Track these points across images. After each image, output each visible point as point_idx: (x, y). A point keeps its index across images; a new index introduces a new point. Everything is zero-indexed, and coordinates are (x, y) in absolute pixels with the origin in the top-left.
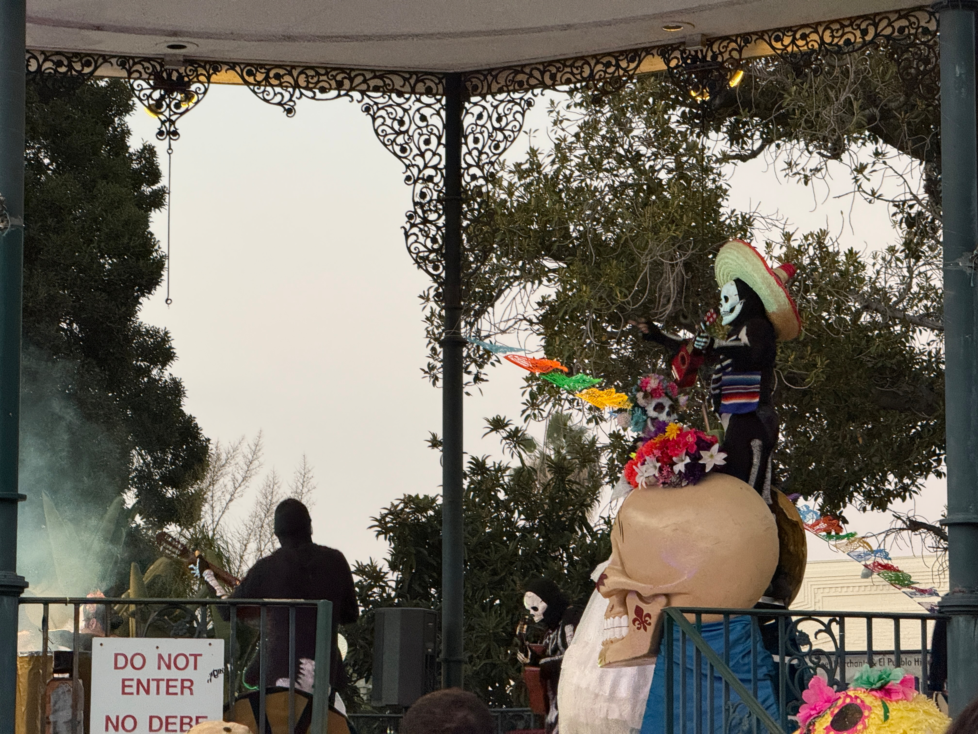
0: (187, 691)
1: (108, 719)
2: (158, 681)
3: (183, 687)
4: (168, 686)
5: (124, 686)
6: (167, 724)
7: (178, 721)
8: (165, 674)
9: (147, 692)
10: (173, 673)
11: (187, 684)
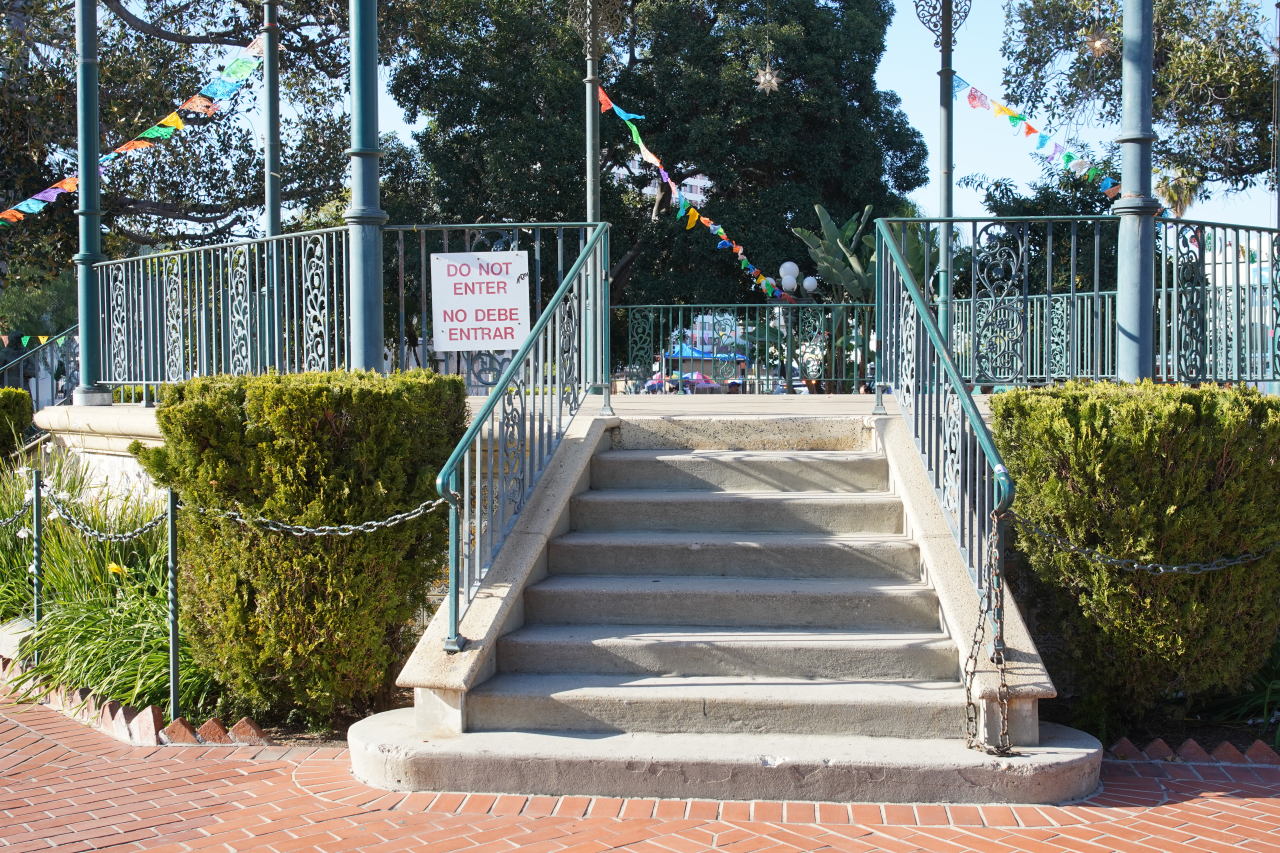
0: (502, 290)
1: (445, 313)
2: (480, 283)
3: (499, 288)
4: (488, 288)
5: (455, 289)
6: (489, 315)
7: (496, 312)
8: (485, 278)
9: (473, 292)
10: (492, 278)
11: (502, 285)
